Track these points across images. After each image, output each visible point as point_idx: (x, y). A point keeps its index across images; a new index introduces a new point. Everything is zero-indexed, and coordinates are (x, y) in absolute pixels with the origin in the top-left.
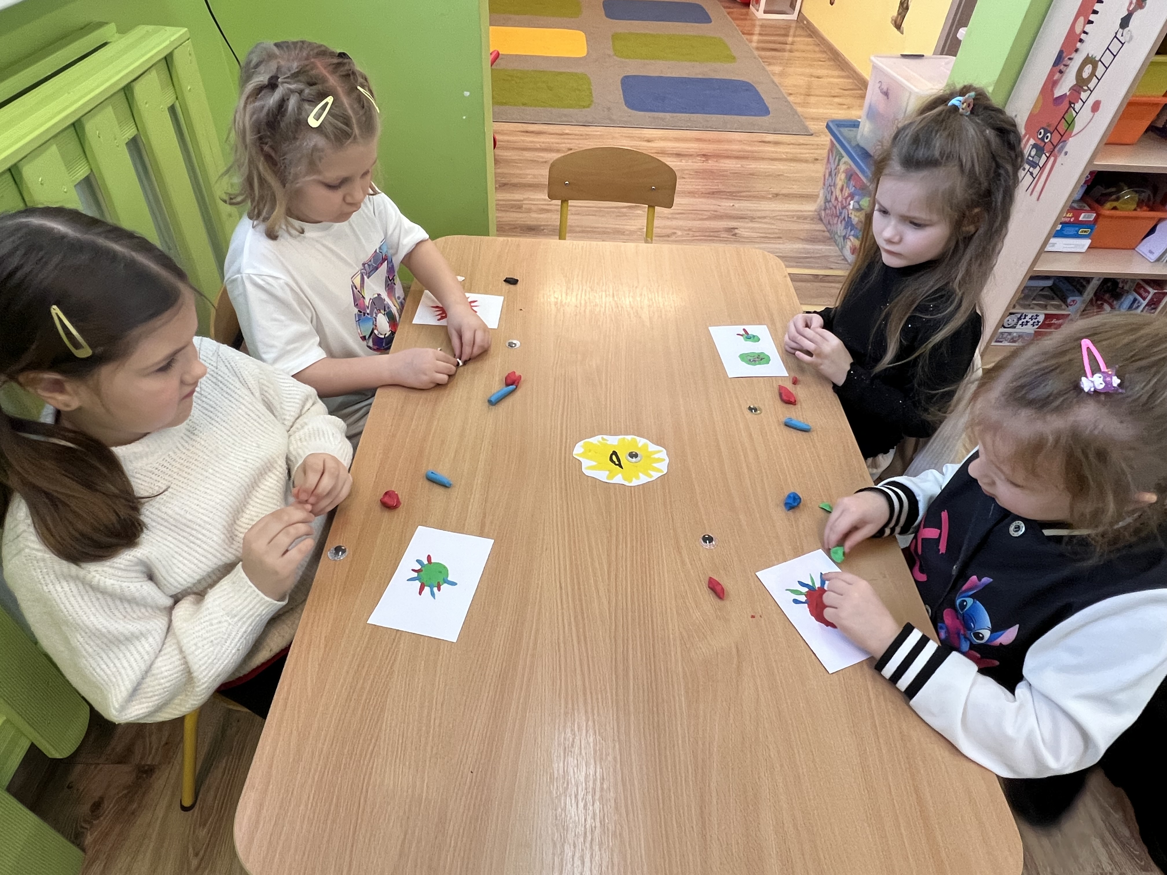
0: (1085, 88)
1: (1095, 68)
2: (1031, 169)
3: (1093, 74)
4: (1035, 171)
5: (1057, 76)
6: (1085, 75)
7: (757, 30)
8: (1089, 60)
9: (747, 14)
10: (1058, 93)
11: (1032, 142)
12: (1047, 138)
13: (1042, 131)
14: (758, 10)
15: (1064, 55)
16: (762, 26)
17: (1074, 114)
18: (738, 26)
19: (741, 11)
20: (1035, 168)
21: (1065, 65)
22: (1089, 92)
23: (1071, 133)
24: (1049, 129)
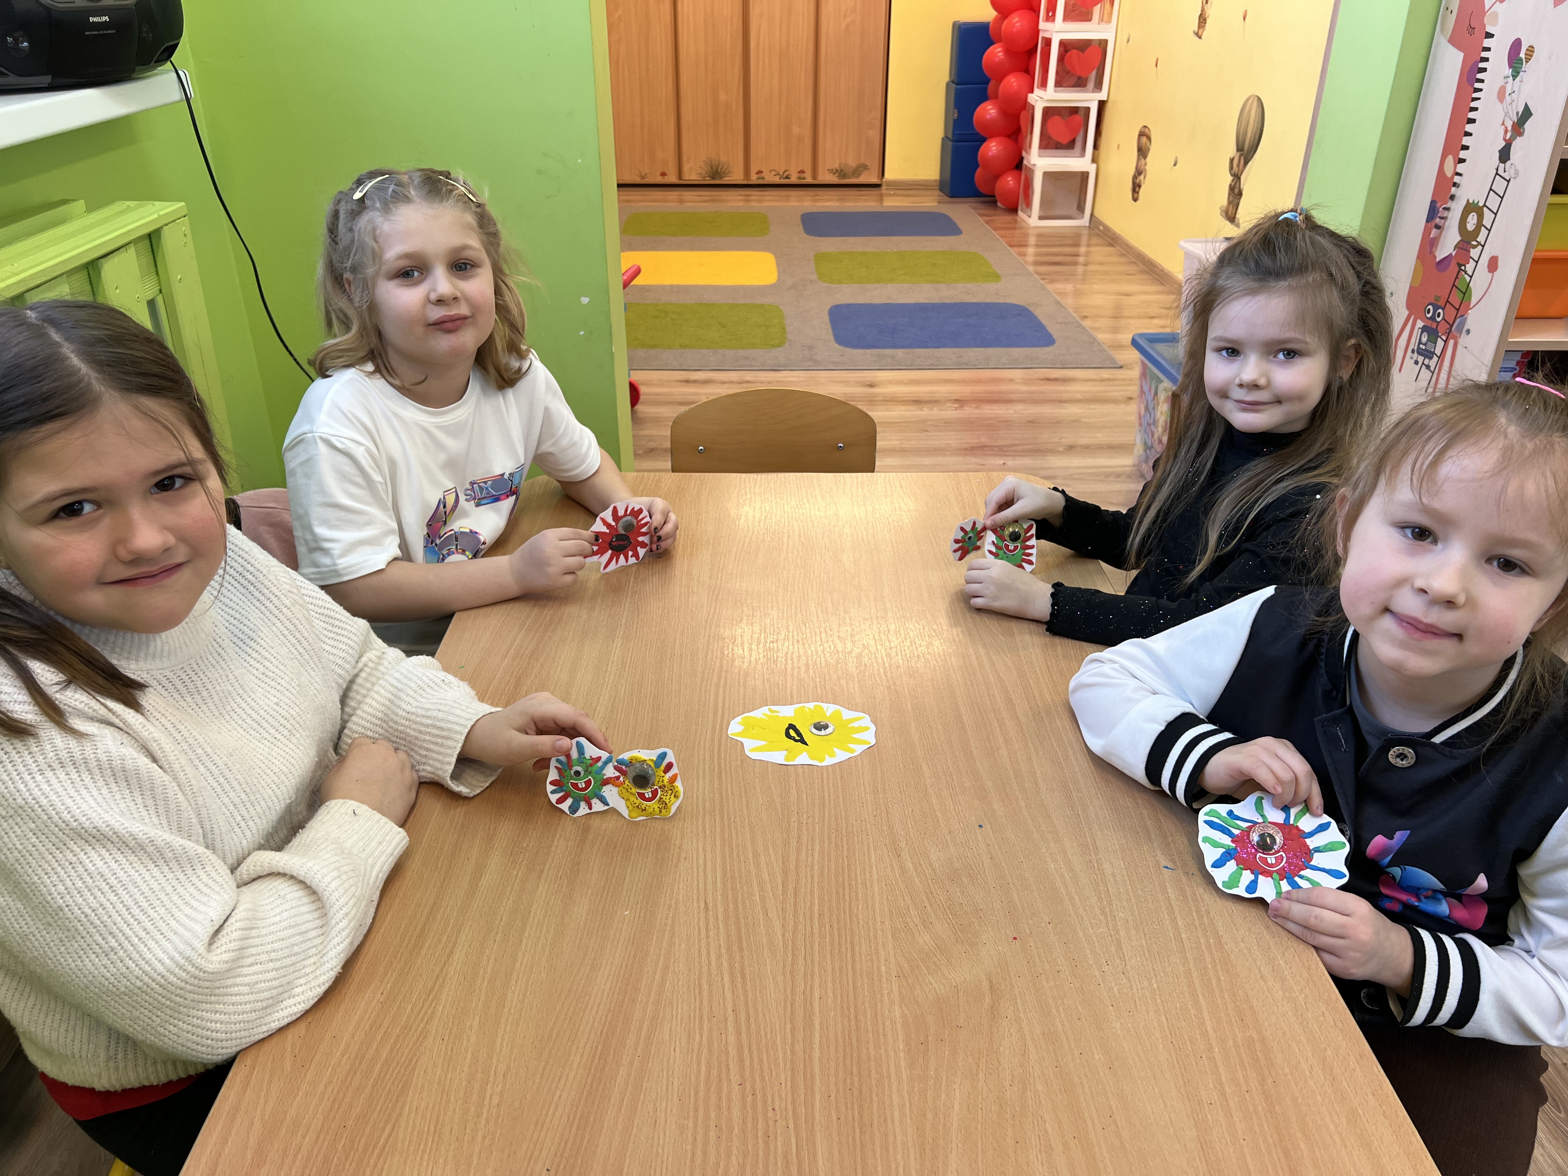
0: (1474, 243)
1: (1480, 217)
2: (1427, 361)
3: (1480, 224)
4: (1433, 363)
5: (1434, 232)
6: (1470, 226)
7: (1032, 240)
8: (1471, 208)
9: (1016, 222)
10: (1440, 255)
11: (1420, 324)
12: (1439, 316)
13: (1430, 307)
14: (1030, 217)
15: (1438, 205)
16: (1039, 236)
17: (1468, 279)
18: (1002, 237)
19: (1004, 219)
20: (1431, 358)
21: (1441, 218)
22: (1480, 248)
23: (1469, 304)
24: (1438, 303)
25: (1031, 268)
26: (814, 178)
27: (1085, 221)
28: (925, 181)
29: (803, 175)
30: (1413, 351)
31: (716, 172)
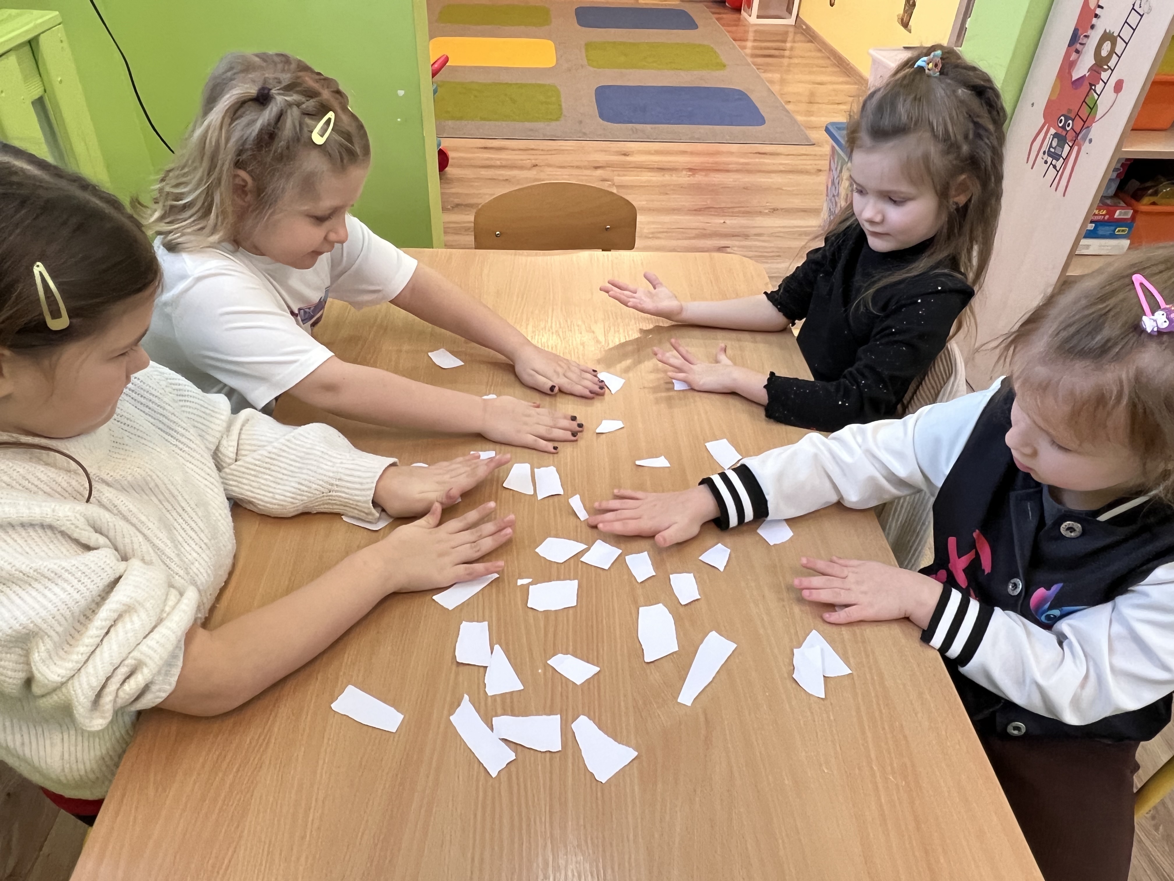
0: (1106, 67)
1: (1114, 44)
2: (1054, 162)
3: (1112, 51)
4: (1059, 163)
5: (1074, 56)
6: (1104, 53)
7: (751, 36)
8: (1107, 37)
9: (739, 19)
10: (1076, 75)
11: (1052, 131)
12: (1068, 126)
13: (1062, 118)
14: (750, 16)
15: (1080, 32)
17: (1096, 96)
19: (731, 17)
20: (1058, 160)
21: (1081, 44)
22: (1110, 71)
23: (1095, 117)
24: (1069, 115)
25: (749, 60)
27: (791, 21)
30: (1044, 153)
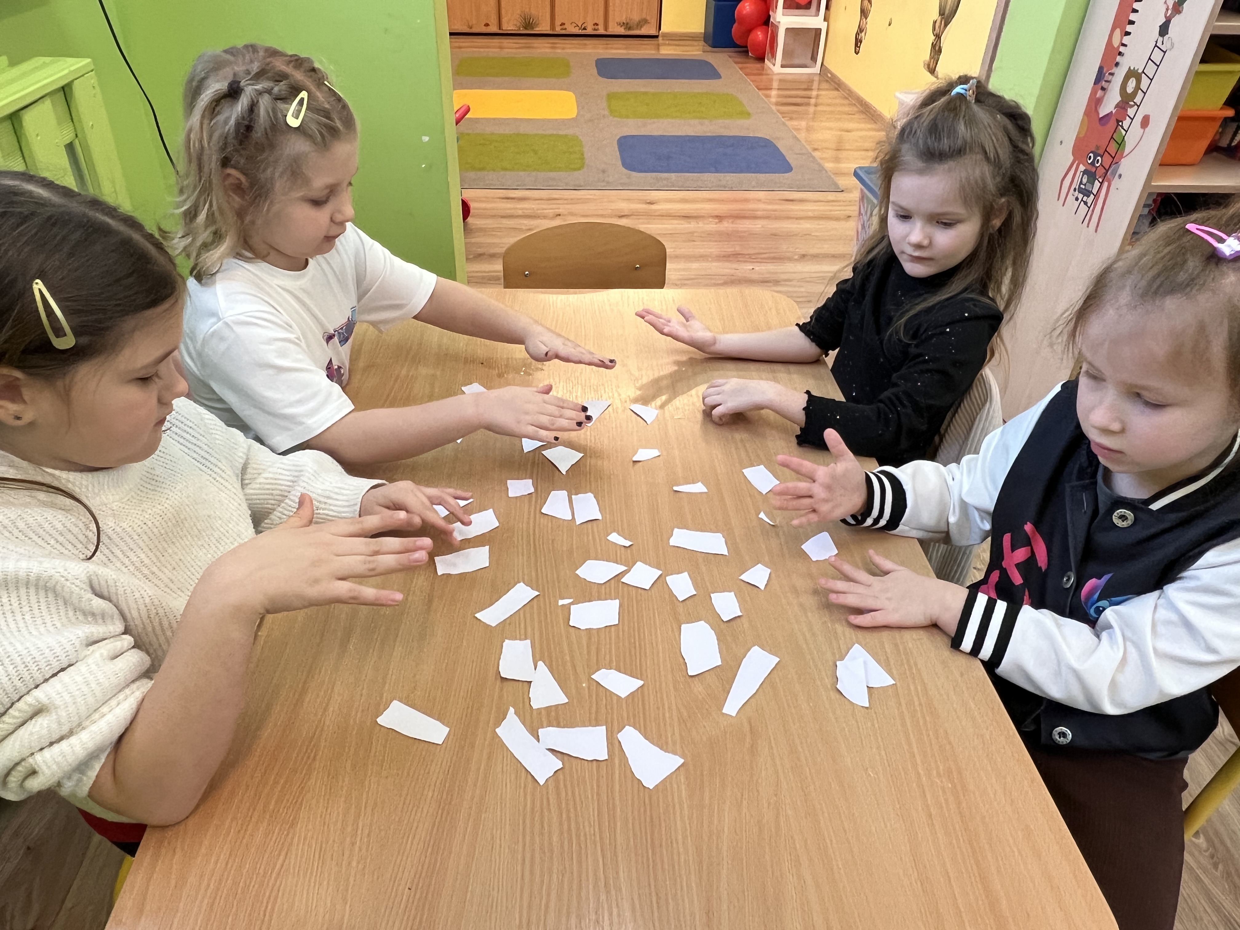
0: (1132, 103)
1: (1139, 81)
2: (1085, 199)
3: (1138, 87)
4: (1090, 200)
5: (1100, 93)
6: (1130, 90)
7: (775, 85)
8: (1132, 74)
9: (763, 68)
10: (1103, 112)
11: (1082, 168)
12: (1098, 162)
13: (1091, 155)
14: (774, 65)
15: (1105, 70)
16: (781, 81)
17: (1124, 133)
18: (753, 81)
19: (755, 66)
20: (1088, 196)
21: (1106, 81)
22: (1136, 107)
23: (1123, 153)
24: (1098, 152)
25: (774, 108)
26: (606, 29)
27: (816, 69)
28: (694, 33)
29: (596, 27)
30: (1075, 190)
31: (528, 23)
